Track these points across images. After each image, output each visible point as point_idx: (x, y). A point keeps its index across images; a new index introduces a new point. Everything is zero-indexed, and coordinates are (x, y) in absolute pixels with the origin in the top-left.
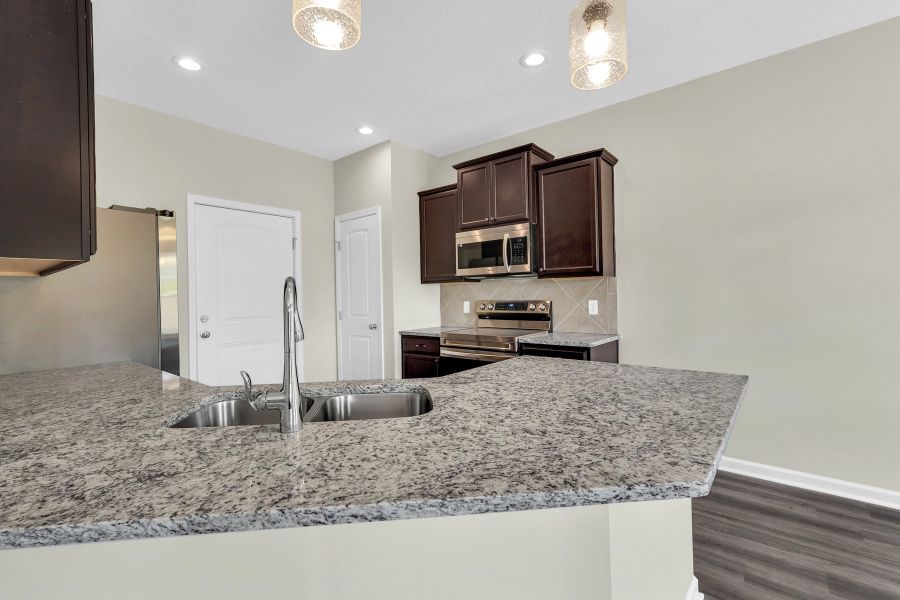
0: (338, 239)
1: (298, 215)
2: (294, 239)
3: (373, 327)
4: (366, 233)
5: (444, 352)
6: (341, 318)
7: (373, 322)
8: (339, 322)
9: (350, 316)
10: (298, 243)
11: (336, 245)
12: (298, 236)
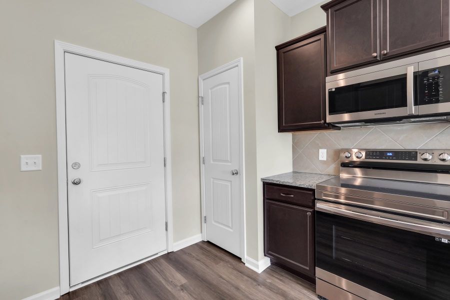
0: (201, 94)
1: (167, 72)
2: (164, 93)
3: (235, 173)
4: (227, 86)
5: (320, 206)
6: (204, 163)
7: (235, 168)
8: (202, 166)
9: (212, 162)
10: (167, 96)
11: (200, 100)
12: (167, 90)
